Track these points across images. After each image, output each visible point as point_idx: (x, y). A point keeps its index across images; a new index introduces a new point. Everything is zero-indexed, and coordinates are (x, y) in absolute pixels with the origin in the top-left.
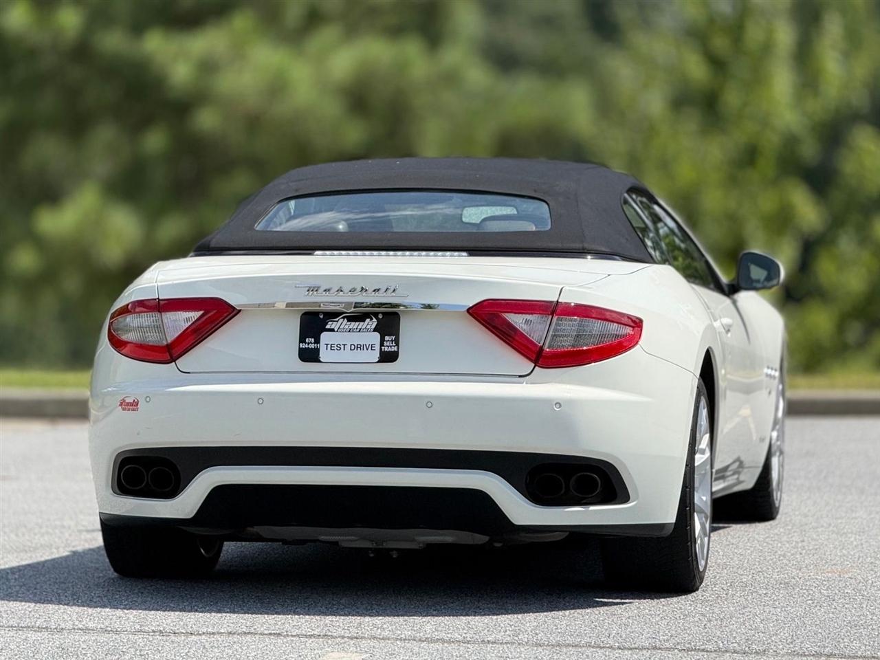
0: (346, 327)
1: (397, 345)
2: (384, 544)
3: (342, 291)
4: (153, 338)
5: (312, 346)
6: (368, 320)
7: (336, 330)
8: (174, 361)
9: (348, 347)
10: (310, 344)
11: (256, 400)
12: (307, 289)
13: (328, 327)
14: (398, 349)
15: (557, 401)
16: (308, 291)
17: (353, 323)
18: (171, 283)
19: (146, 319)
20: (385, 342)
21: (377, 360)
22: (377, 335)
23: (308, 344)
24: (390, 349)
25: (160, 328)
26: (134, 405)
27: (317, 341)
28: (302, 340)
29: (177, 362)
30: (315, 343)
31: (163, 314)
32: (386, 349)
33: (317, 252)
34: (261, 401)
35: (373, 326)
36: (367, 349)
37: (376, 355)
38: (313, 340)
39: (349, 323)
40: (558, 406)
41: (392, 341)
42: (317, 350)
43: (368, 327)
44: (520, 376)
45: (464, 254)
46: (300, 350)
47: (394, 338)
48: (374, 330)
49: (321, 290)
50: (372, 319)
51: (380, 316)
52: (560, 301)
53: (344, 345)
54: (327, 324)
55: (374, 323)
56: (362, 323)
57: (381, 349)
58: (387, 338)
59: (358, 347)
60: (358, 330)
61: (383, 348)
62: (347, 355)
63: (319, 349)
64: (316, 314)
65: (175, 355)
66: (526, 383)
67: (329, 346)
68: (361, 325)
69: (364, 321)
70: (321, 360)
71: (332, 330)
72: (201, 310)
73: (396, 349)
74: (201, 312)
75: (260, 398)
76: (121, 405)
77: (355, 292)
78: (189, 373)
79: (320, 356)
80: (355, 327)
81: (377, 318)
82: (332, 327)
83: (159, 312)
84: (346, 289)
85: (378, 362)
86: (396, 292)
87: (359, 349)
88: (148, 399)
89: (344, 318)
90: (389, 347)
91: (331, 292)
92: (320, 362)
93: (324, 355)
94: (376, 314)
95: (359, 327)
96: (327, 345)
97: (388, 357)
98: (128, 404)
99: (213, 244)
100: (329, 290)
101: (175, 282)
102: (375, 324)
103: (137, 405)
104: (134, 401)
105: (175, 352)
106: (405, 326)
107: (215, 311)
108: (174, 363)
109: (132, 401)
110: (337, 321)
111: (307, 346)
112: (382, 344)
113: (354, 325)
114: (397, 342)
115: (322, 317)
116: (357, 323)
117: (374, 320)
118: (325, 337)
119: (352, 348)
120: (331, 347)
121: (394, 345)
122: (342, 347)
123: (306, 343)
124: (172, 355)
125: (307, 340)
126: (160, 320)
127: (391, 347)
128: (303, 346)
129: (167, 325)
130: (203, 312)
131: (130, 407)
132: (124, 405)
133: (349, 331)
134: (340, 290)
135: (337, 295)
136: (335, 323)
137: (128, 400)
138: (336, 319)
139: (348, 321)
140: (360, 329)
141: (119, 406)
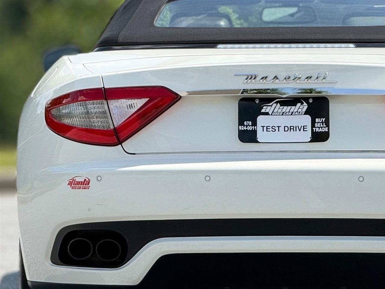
0: (280, 111)
1: (328, 126)
3: (277, 78)
4: (98, 124)
5: (250, 128)
6: (299, 104)
7: (270, 113)
8: (121, 143)
9: (282, 129)
10: (248, 126)
11: (204, 177)
12: (246, 77)
13: (263, 111)
14: (329, 129)
16: (247, 79)
17: (285, 107)
18: (115, 73)
19: (94, 106)
20: (316, 124)
21: (310, 140)
22: (308, 118)
23: (247, 126)
24: (321, 130)
25: (106, 114)
26: (86, 184)
27: (255, 124)
28: (241, 123)
29: (123, 144)
30: (252, 125)
31: (109, 101)
32: (317, 130)
33: (220, 46)
34: (208, 178)
35: (304, 110)
36: (300, 130)
37: (308, 136)
38: (250, 123)
39: (282, 107)
41: (322, 122)
42: (255, 132)
43: (300, 110)
45: (352, 45)
46: (240, 131)
47: (324, 120)
48: (306, 113)
49: (258, 78)
50: (302, 103)
51: (311, 101)
53: (279, 127)
54: (262, 108)
55: (305, 106)
56: (293, 107)
57: (312, 130)
58: (317, 120)
59: (291, 128)
60: (290, 113)
61: (314, 129)
62: (281, 136)
64: (253, 99)
65: (122, 139)
67: (265, 128)
68: (293, 109)
69: (295, 105)
70: (258, 140)
71: (267, 114)
72: (147, 97)
73: (326, 129)
74: (147, 99)
75: (208, 175)
76: (70, 184)
77: (290, 79)
78: (134, 154)
79: (257, 137)
80: (288, 111)
81: (308, 103)
82: (267, 111)
83: (106, 99)
84: (281, 76)
85: (310, 142)
86: (326, 79)
87: (292, 130)
88: (99, 179)
89: (277, 103)
90: (320, 128)
91: (268, 79)
92: (258, 142)
93: (261, 136)
94: (306, 99)
95: (291, 111)
96: (263, 127)
97: (319, 137)
98: (78, 183)
99: (120, 40)
100: (266, 77)
101: (119, 73)
102: (306, 108)
103: (88, 184)
104: (85, 180)
105: (122, 136)
106: (334, 109)
107: (160, 98)
108: (120, 145)
109: (83, 181)
110: (271, 106)
111: (245, 128)
112: (313, 126)
113: (286, 109)
114: (327, 123)
115: (257, 102)
116: (290, 107)
117: (305, 104)
118: (261, 120)
119: (286, 129)
120: (267, 129)
121: (324, 126)
122: (277, 128)
123: (244, 126)
124: (118, 138)
125: (245, 123)
126: (106, 107)
127: (322, 128)
128: (242, 128)
129: (114, 111)
130: (148, 99)
131: (80, 186)
132: (73, 184)
133: (283, 115)
134: (276, 78)
135: (272, 82)
136: (269, 107)
137: (78, 179)
138: (270, 104)
139: (281, 106)
140: (292, 113)
141: (68, 185)
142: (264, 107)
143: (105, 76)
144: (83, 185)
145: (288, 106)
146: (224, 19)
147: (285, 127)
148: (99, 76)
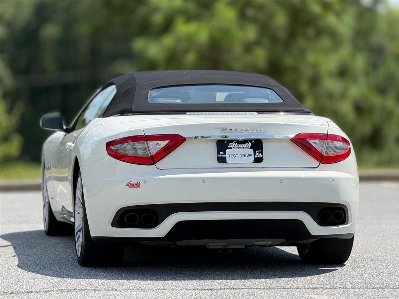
0: (237, 147)
1: (262, 154)
2: (229, 247)
4: (141, 153)
5: (223, 156)
6: (247, 143)
8: (155, 164)
9: (238, 156)
10: (222, 155)
11: (202, 181)
12: (221, 129)
13: (229, 147)
14: (263, 156)
15: (333, 179)
17: (240, 145)
18: (151, 127)
19: (139, 145)
20: (256, 154)
22: (252, 150)
23: (221, 155)
24: (259, 156)
25: (146, 149)
26: (138, 185)
27: (225, 153)
28: (218, 153)
29: (156, 164)
30: (224, 154)
31: (148, 142)
32: (257, 156)
33: (188, 113)
34: (204, 182)
35: (250, 146)
36: (248, 157)
37: (252, 159)
38: (223, 153)
40: (333, 181)
41: (259, 153)
42: (225, 158)
43: (247, 146)
44: (314, 168)
45: (255, 113)
47: (260, 151)
48: (251, 148)
49: (228, 130)
50: (248, 143)
51: (253, 142)
52: (328, 133)
53: (237, 155)
54: (228, 145)
55: (250, 144)
56: (244, 145)
57: (254, 157)
58: (257, 151)
59: (243, 156)
60: (242, 148)
61: (255, 156)
62: (238, 160)
63: (226, 157)
64: (224, 141)
65: (156, 161)
66: (317, 171)
67: (230, 156)
70: (227, 162)
71: (231, 148)
73: (262, 156)
75: (204, 180)
77: (243, 130)
78: (162, 169)
79: (227, 160)
80: (241, 147)
81: (251, 143)
82: (231, 147)
83: (146, 141)
84: (239, 129)
85: (254, 162)
87: (244, 157)
88: (145, 182)
89: (235, 142)
90: (258, 155)
91: (233, 130)
92: (227, 163)
93: (228, 159)
94: (250, 141)
95: (243, 147)
96: (229, 155)
97: (258, 160)
98: (133, 185)
100: (231, 130)
101: (153, 127)
102: (250, 145)
103: (139, 185)
104: (137, 183)
105: (156, 159)
106: (265, 146)
108: (154, 165)
109: (136, 183)
110: (233, 144)
112: (255, 154)
113: (240, 146)
114: (262, 153)
115: (226, 142)
116: (242, 145)
117: (250, 143)
118: (228, 151)
119: (241, 156)
120: (231, 156)
121: (261, 154)
122: (236, 156)
123: (220, 154)
124: (154, 161)
125: (220, 153)
126: (146, 145)
127: (259, 155)
128: (219, 156)
129: (151, 147)
130: (169, 141)
131: (134, 186)
132: (130, 185)
133: (239, 149)
134: (236, 130)
135: (235, 132)
136: (232, 145)
137: (132, 183)
138: (232, 143)
139: (238, 144)
140: (244, 148)
141: (126, 185)
142: (229, 145)
143: (145, 129)
144: (136, 185)
145: (241, 144)
146: (180, 99)
147: (240, 155)
148: (142, 129)
